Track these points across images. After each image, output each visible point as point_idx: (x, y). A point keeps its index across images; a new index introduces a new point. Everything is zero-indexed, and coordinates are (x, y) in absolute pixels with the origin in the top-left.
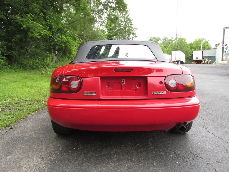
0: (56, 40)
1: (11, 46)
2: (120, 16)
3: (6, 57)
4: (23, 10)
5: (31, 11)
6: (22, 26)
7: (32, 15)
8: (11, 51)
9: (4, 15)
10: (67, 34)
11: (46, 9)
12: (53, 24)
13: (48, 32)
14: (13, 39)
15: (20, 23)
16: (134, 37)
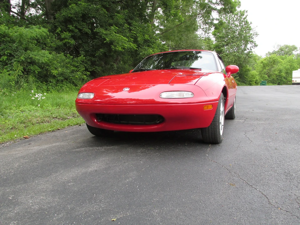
0: (141, 53)
1: (95, 61)
2: (234, 18)
3: (89, 73)
4: (108, 22)
5: (115, 22)
6: (105, 40)
7: (116, 27)
8: (94, 66)
9: (89, 28)
10: (155, 46)
11: (132, 19)
12: (138, 35)
13: (132, 45)
14: (97, 53)
15: (104, 36)
16: (254, 47)
